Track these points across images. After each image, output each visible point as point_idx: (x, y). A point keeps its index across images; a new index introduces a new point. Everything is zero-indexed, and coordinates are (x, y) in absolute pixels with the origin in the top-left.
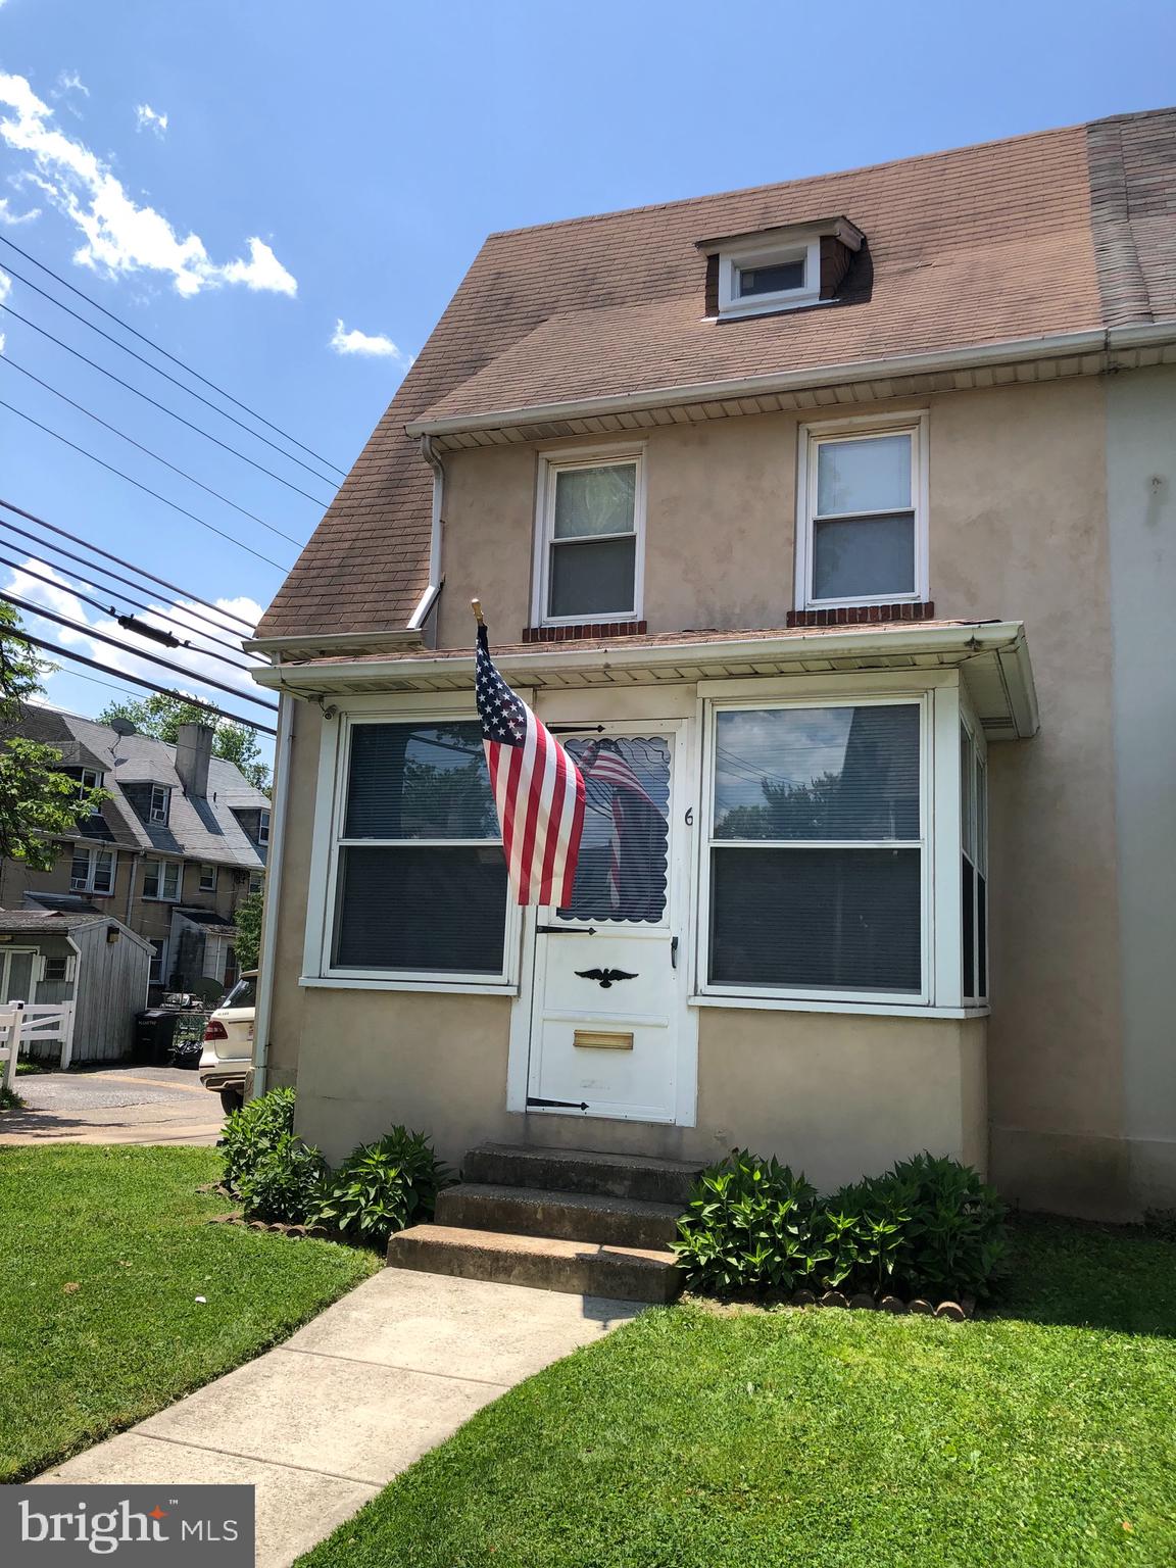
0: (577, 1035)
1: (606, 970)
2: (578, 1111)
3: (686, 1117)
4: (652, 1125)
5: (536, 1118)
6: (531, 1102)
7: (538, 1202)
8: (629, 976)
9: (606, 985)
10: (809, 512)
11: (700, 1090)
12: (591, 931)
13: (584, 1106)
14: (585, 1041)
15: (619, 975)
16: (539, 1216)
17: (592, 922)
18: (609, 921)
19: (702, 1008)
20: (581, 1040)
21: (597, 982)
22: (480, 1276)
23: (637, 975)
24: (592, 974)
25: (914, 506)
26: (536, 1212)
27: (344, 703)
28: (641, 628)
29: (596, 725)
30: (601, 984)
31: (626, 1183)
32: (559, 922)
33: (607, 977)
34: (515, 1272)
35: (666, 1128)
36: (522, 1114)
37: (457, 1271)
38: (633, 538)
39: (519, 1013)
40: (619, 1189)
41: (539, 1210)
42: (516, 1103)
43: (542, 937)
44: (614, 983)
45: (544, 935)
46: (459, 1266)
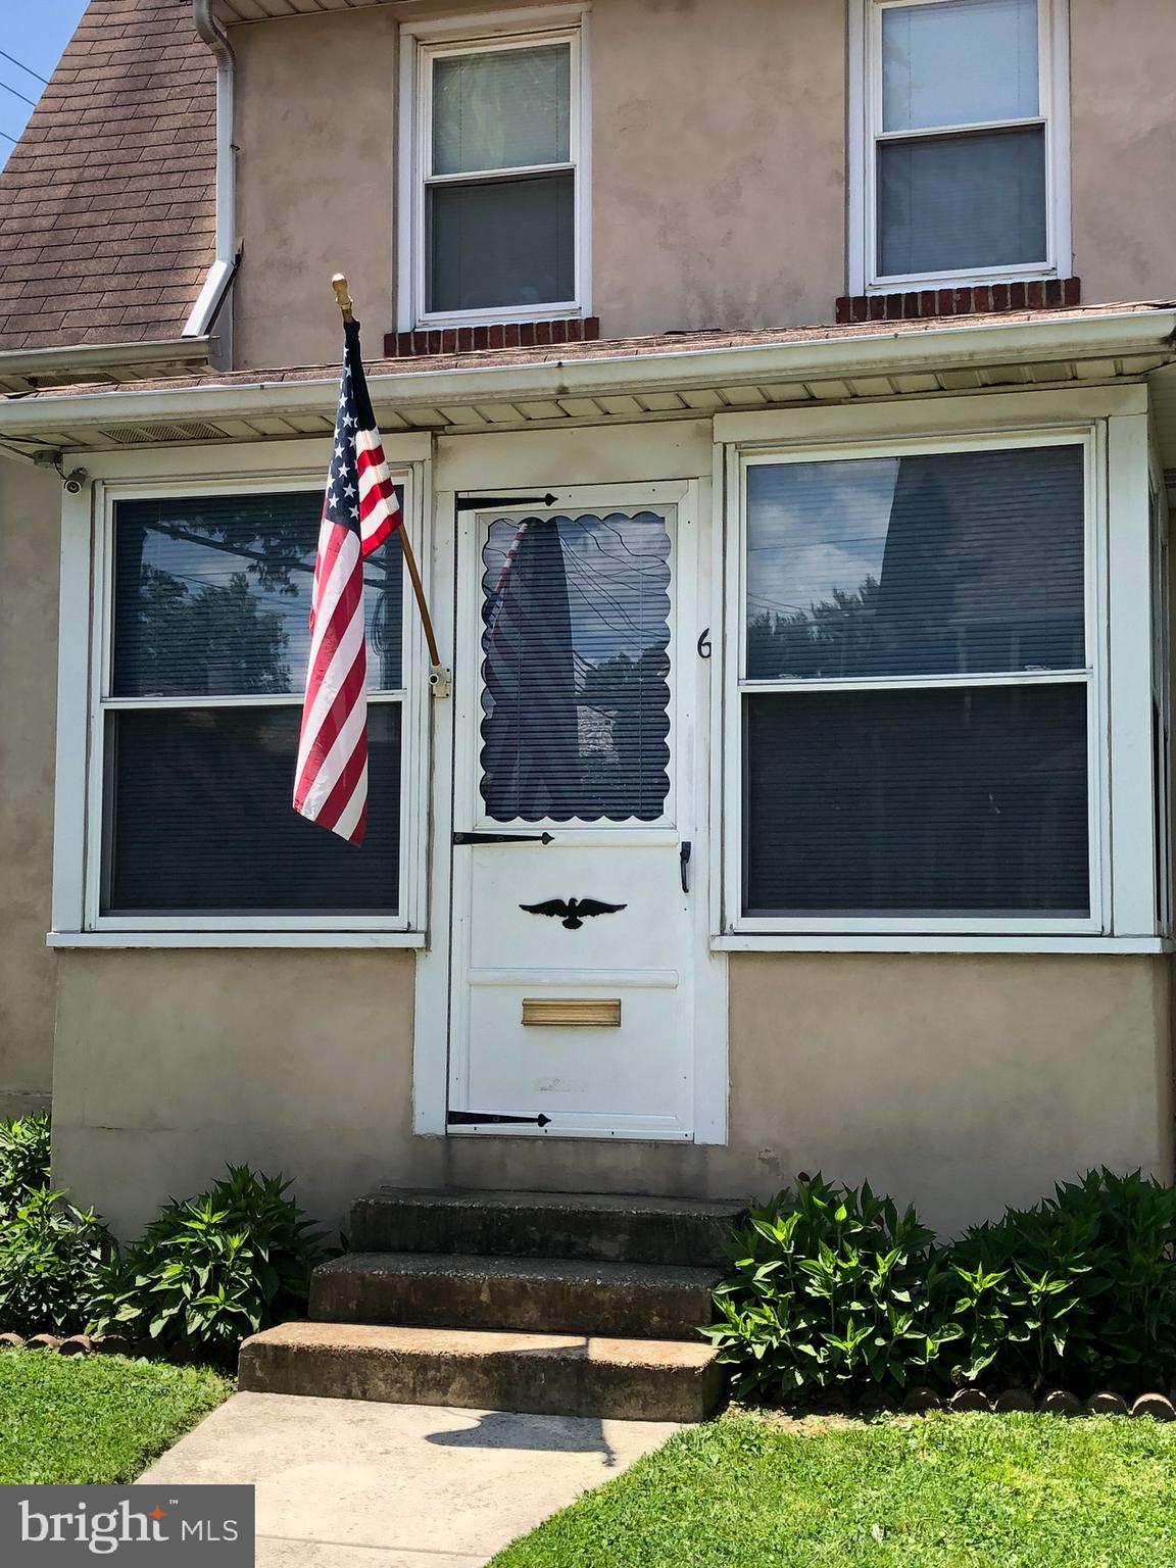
0: (528, 1006)
1: (573, 901)
2: (533, 1129)
3: (711, 1130)
4: (656, 1145)
5: (464, 1143)
6: (454, 1117)
7: (481, 1276)
8: (611, 909)
9: (572, 924)
10: (868, 128)
11: (734, 1085)
12: (546, 838)
13: (542, 1120)
14: (540, 1016)
15: (594, 908)
16: (484, 1297)
17: (547, 824)
18: (575, 821)
19: (734, 955)
20: (535, 1015)
21: (558, 920)
22: (396, 1396)
23: (623, 906)
24: (550, 908)
25: (1045, 113)
26: (479, 1291)
27: (99, 464)
28: (587, 330)
29: (542, 494)
30: (565, 924)
31: (622, 1237)
32: (492, 826)
33: (573, 913)
34: (455, 1386)
35: (679, 1148)
36: (438, 1138)
37: (357, 1391)
38: (570, 173)
39: (428, 976)
40: (609, 1248)
41: (485, 1288)
42: (430, 1120)
43: (462, 850)
44: (586, 920)
45: (467, 847)
46: (361, 1383)
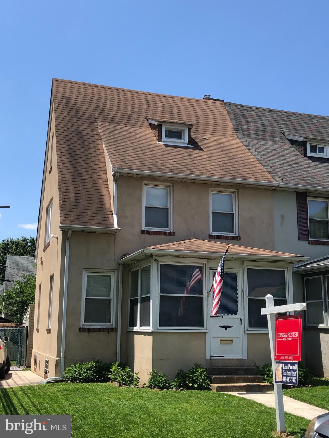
1: (226, 326)
2: (222, 358)
3: (245, 357)
4: (238, 359)
5: (213, 360)
6: (211, 356)
8: (231, 327)
9: (226, 329)
10: (211, 209)
11: (248, 351)
12: (223, 317)
15: (229, 327)
16: (235, 379)
17: (222, 315)
18: (226, 315)
19: (247, 333)
20: (221, 342)
21: (224, 328)
22: (237, 391)
23: (233, 327)
24: (223, 327)
25: (234, 212)
28: (172, 234)
30: (225, 329)
33: (226, 327)
35: (241, 360)
38: (168, 208)
39: (207, 336)
42: (208, 357)
44: (228, 328)
45: (212, 318)
